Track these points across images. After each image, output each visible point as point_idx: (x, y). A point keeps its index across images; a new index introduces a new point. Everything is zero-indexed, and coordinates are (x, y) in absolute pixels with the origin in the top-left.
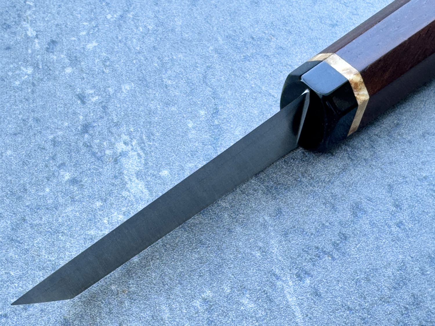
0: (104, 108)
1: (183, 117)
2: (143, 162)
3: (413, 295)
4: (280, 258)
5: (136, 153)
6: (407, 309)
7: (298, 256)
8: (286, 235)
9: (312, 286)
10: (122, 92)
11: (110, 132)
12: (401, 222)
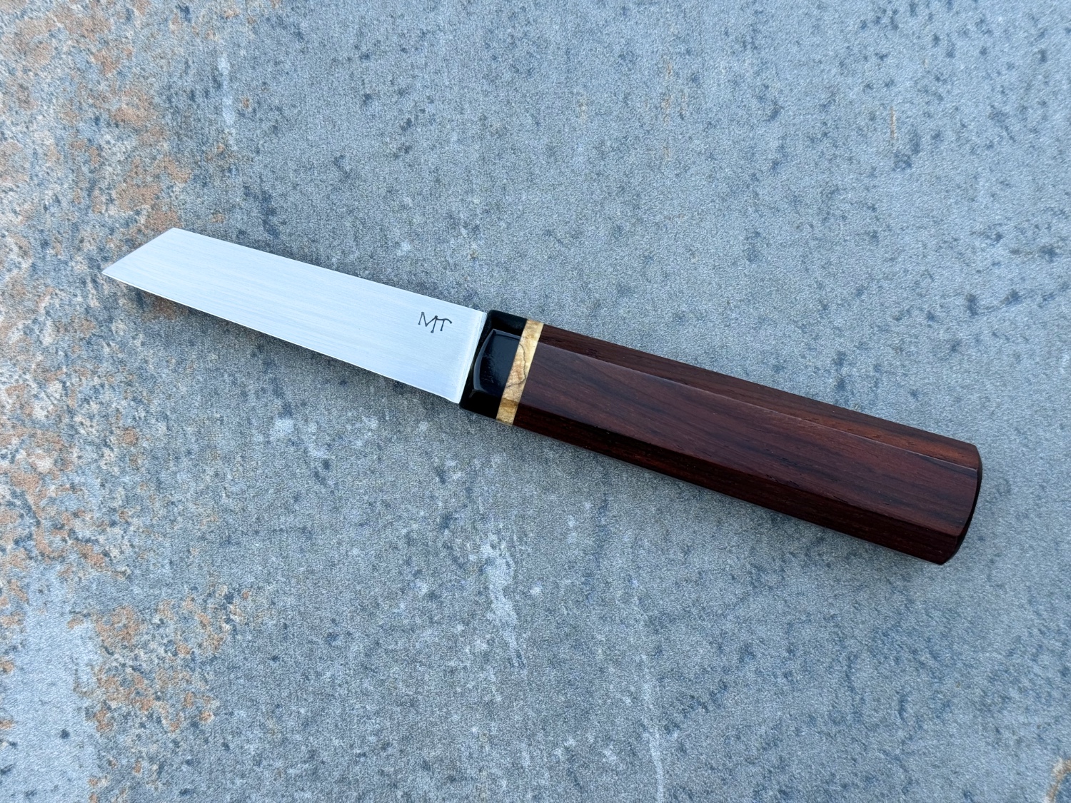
0: (469, 490)
1: (564, 511)
2: (512, 573)
3: (781, 757)
4: (651, 706)
5: (504, 561)
6: (770, 772)
7: (671, 705)
8: (661, 679)
9: (679, 740)
10: (491, 466)
11: (474, 528)
12: (790, 673)
